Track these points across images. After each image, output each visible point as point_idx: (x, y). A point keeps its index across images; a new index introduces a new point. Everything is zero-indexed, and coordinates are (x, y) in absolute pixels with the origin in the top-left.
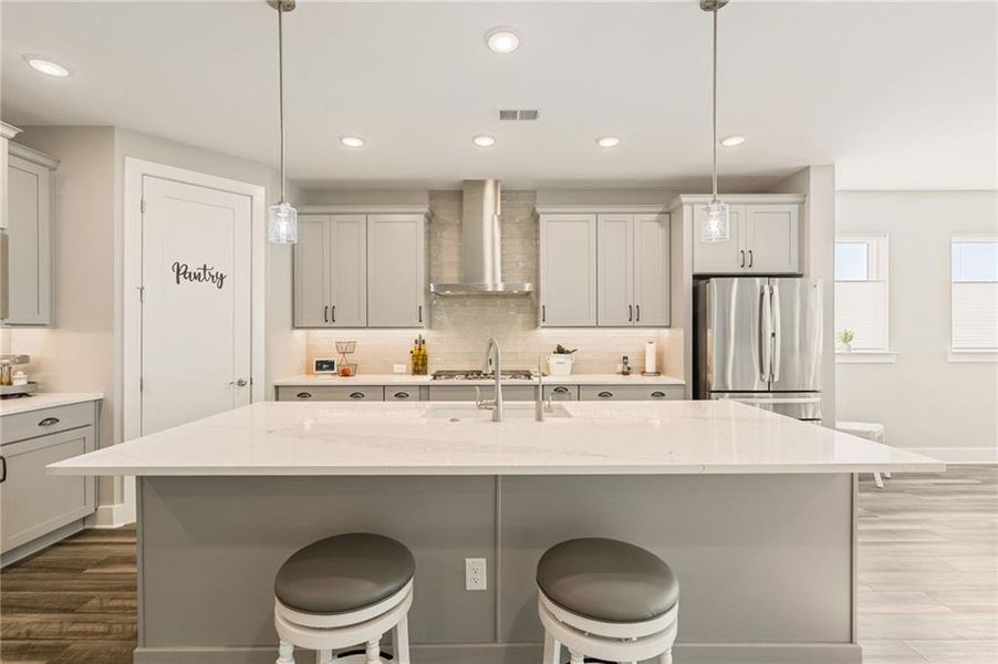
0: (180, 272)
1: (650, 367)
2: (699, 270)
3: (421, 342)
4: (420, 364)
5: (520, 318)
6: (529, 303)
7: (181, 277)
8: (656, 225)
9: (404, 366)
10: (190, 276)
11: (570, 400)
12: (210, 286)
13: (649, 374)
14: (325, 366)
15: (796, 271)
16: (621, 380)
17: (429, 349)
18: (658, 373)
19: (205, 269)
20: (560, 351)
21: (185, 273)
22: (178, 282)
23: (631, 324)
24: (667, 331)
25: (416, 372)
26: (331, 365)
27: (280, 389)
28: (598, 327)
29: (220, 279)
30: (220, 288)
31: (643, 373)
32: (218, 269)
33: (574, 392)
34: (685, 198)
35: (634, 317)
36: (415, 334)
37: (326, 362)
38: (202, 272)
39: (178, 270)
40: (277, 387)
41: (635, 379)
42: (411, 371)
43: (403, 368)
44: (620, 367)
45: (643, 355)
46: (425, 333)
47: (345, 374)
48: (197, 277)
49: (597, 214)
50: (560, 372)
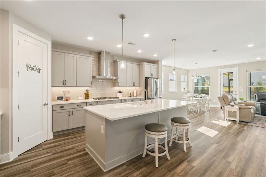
0: (29, 67)
1: (135, 95)
2: (146, 76)
3: (87, 91)
4: (87, 96)
5: (110, 85)
6: (112, 81)
7: (29, 69)
8: (137, 67)
9: (82, 97)
10: (31, 69)
12: (36, 72)
13: (135, 96)
14: (60, 98)
15: (157, 77)
16: (129, 98)
17: (89, 92)
18: (136, 96)
19: (35, 67)
20: (120, 92)
21: (30, 68)
22: (28, 71)
24: (138, 88)
25: (86, 99)
26: (62, 98)
27: (53, 106)
28: (128, 87)
29: (39, 70)
30: (39, 73)
31: (134, 96)
32: (39, 67)
34: (144, 63)
35: (134, 84)
36: (85, 89)
37: (60, 97)
38: (34, 67)
39: (28, 66)
40: (52, 105)
41: (132, 97)
42: (84, 98)
43: (82, 98)
44: (129, 95)
45: (133, 92)
46: (88, 88)
47: (67, 100)
48: (33, 69)
49: (128, 63)
50: (120, 97)
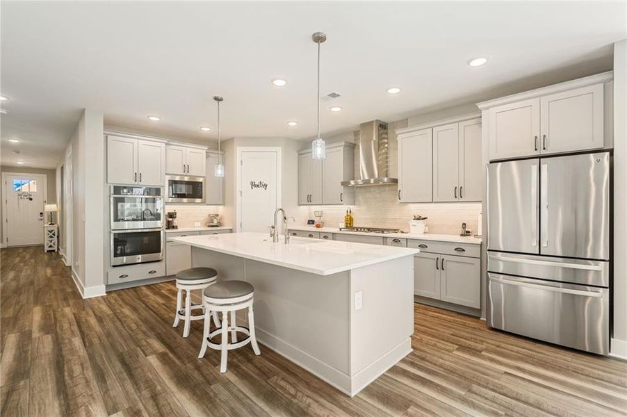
3: (349, 212)
11: (401, 246)
14: (311, 223)
20: (417, 218)
23: (457, 200)
28: (433, 202)
33: (404, 242)
35: (459, 194)
46: (352, 207)
47: (318, 226)
